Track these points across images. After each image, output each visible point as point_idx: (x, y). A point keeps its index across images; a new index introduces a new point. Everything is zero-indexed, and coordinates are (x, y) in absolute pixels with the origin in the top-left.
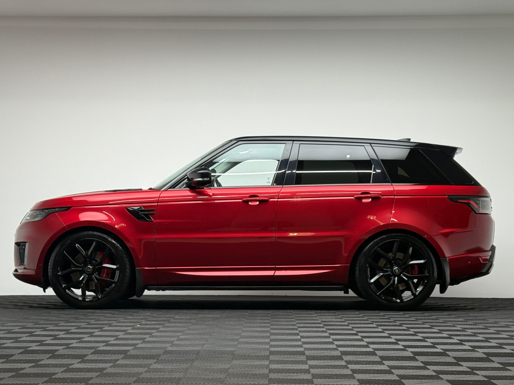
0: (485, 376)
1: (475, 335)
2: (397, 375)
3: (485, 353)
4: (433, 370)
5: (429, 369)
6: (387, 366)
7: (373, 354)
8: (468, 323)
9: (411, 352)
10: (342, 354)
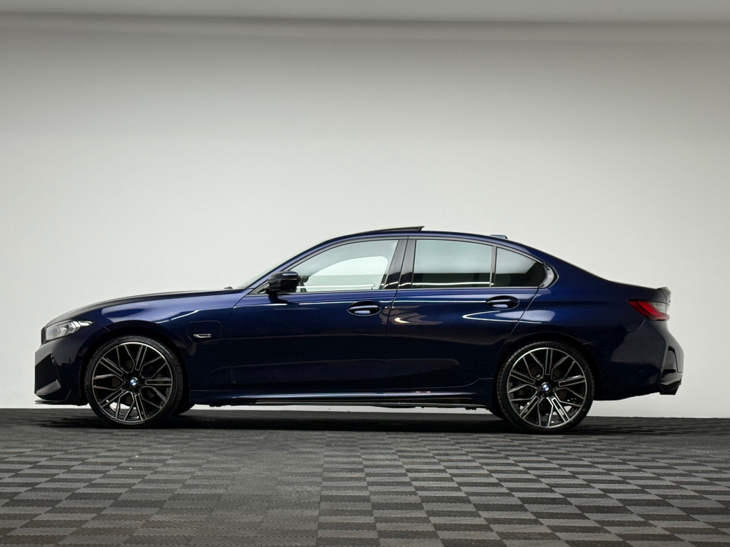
0: (620, 535)
1: (608, 472)
2: (497, 532)
3: (620, 500)
4: (548, 526)
5: (542, 524)
6: (485, 518)
7: (465, 501)
8: (599, 455)
9: (518, 498)
10: (422, 502)
